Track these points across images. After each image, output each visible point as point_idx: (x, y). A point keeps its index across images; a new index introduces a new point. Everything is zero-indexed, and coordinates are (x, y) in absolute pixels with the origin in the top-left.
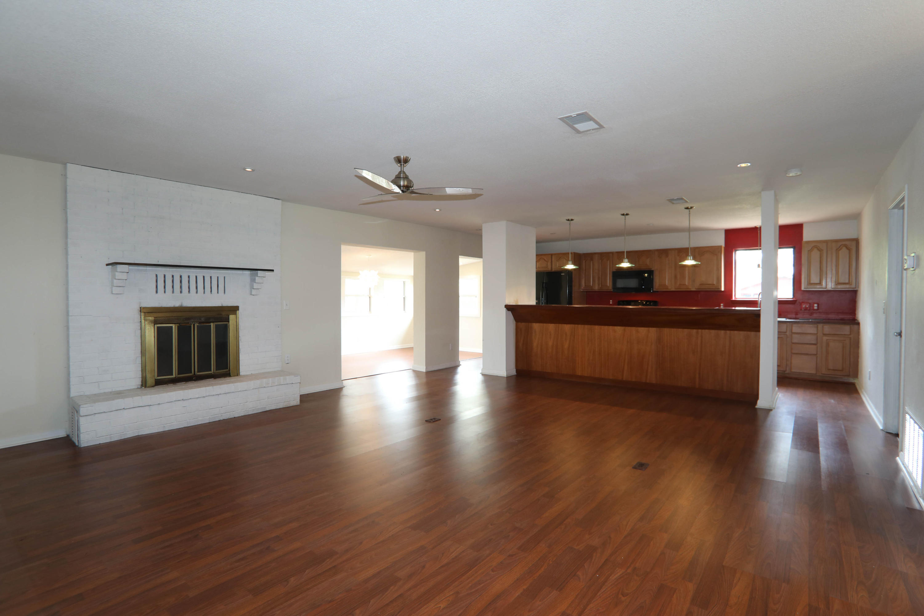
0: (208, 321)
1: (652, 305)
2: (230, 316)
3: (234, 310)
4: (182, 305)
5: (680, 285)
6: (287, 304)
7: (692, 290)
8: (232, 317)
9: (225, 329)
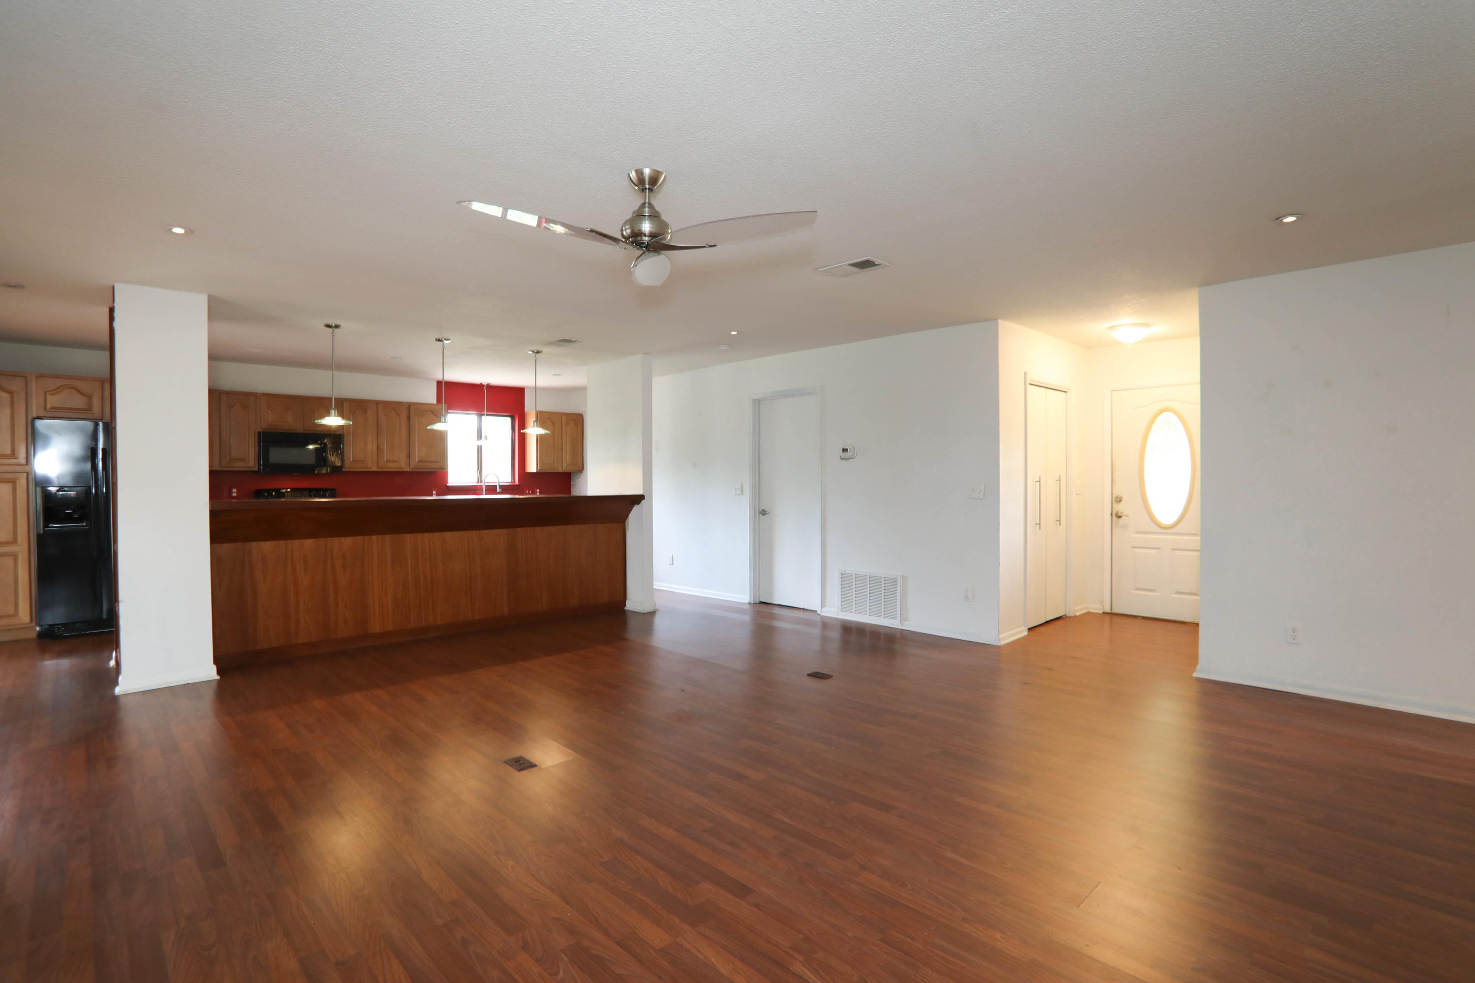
1: (327, 496)
5: (387, 461)
7: (405, 470)
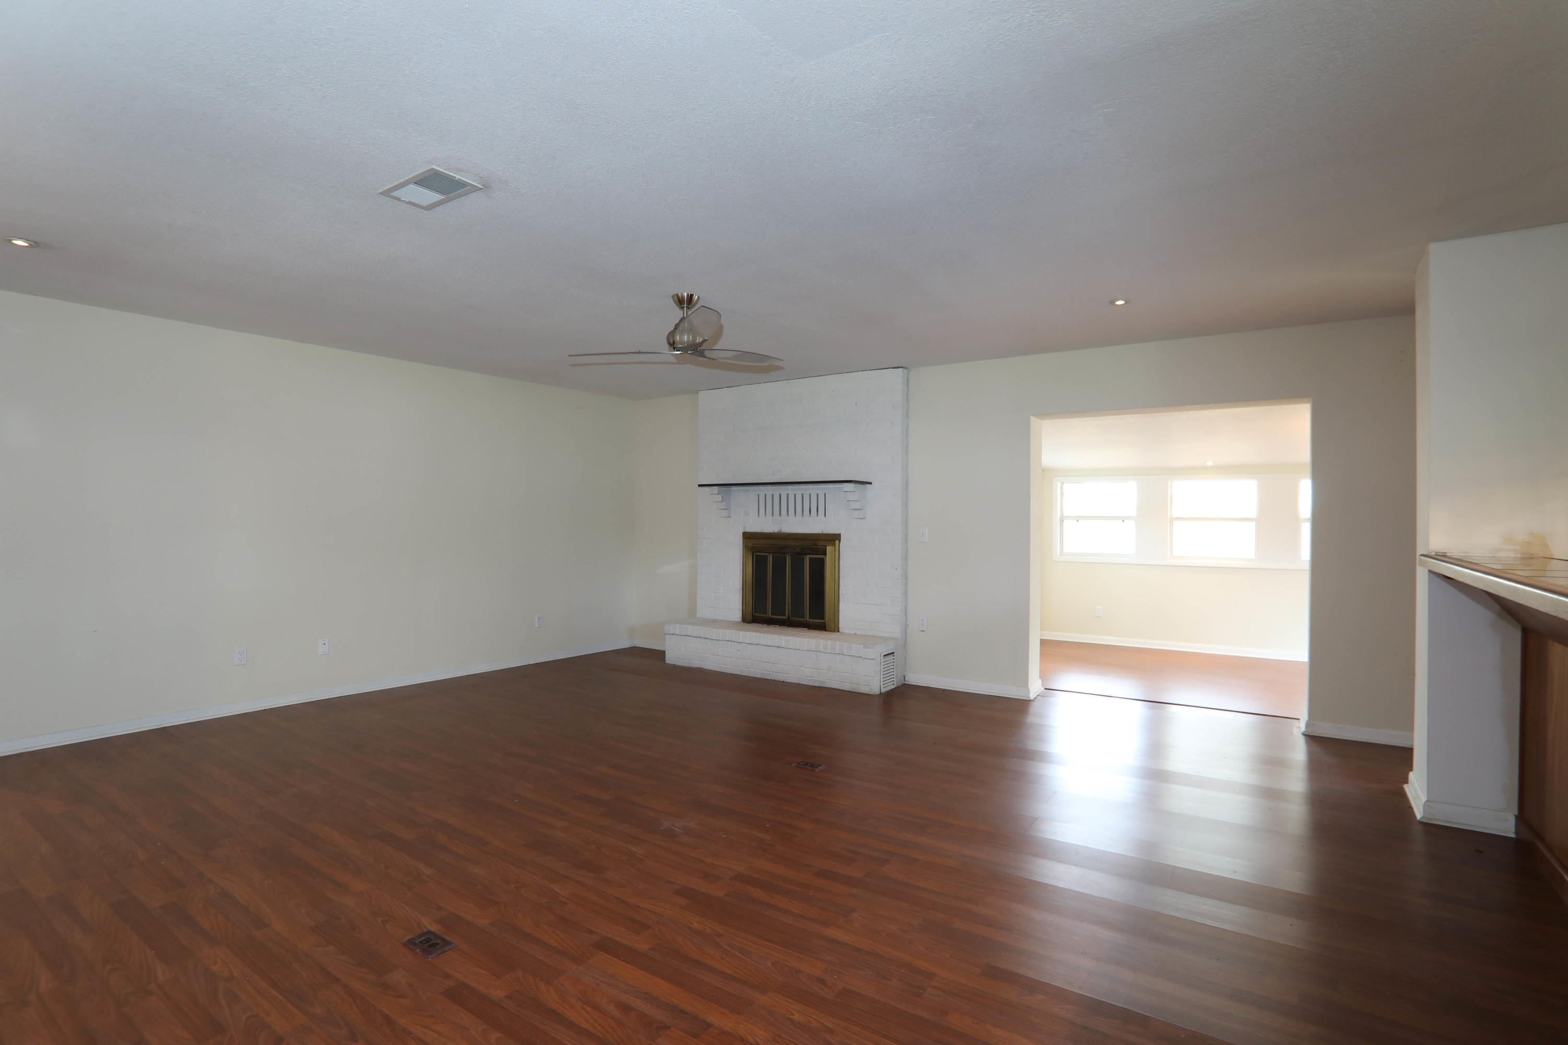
0: (803, 553)
2: (828, 547)
3: (834, 538)
4: (781, 531)
6: (923, 536)
8: (829, 549)
9: (822, 563)
